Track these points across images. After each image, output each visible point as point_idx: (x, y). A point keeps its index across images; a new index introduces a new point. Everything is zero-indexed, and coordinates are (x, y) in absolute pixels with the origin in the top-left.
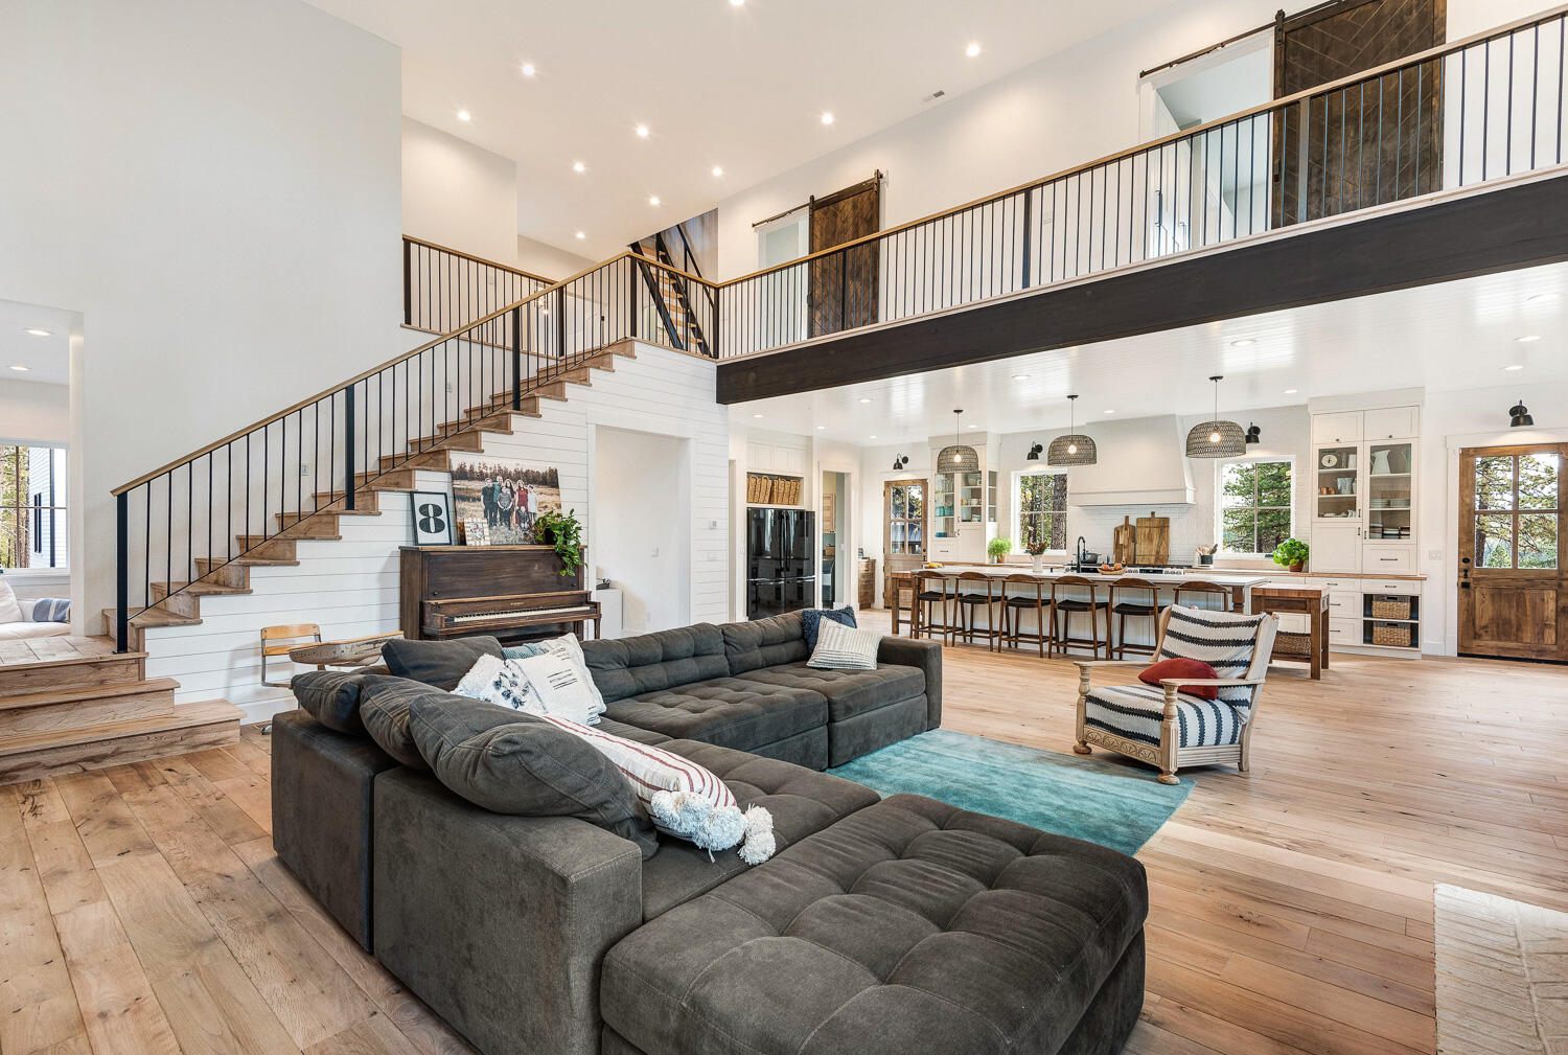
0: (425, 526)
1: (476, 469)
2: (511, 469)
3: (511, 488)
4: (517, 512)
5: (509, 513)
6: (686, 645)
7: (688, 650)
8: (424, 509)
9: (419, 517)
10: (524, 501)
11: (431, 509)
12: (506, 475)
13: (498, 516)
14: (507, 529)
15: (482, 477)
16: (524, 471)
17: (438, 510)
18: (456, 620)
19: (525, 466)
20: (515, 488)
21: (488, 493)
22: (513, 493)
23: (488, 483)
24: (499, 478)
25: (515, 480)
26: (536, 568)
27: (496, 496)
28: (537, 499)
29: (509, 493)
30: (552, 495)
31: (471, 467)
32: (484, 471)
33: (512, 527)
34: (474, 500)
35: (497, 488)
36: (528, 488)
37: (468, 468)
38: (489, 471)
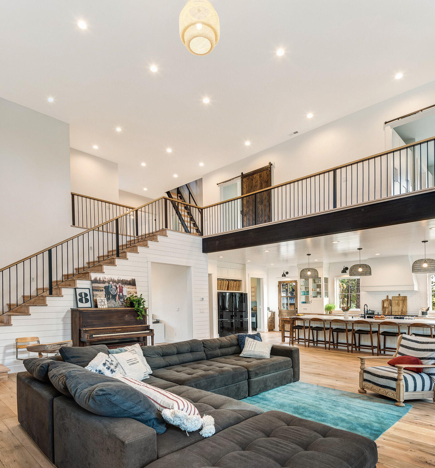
0: (81, 301)
1: (102, 279)
2: (116, 279)
3: (116, 286)
4: (119, 295)
5: (115, 295)
6: (186, 348)
7: (188, 350)
8: (80, 294)
9: (79, 297)
10: (121, 291)
11: (83, 294)
12: (114, 281)
13: (111, 297)
14: (114, 302)
15: (104, 282)
16: (121, 280)
17: (86, 295)
18: (94, 336)
19: (122, 278)
20: (118, 286)
21: (107, 288)
22: (117, 288)
23: (107, 284)
24: (111, 283)
25: (118, 283)
26: (127, 316)
27: (110, 289)
28: (127, 290)
29: (115, 288)
30: (133, 288)
31: (100, 278)
32: (105, 280)
33: (117, 301)
34: (101, 291)
35: (110, 286)
36: (123, 286)
37: (98, 279)
38: (107, 280)
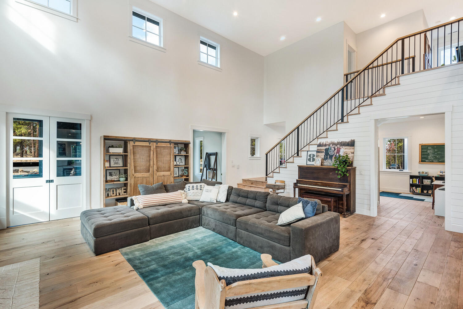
0: (309, 160)
1: (324, 143)
2: (336, 142)
3: (335, 148)
4: (335, 155)
5: (333, 156)
8: (310, 156)
9: (308, 157)
10: (338, 152)
11: (312, 155)
12: (333, 144)
13: (328, 157)
14: (330, 161)
15: (326, 145)
16: (340, 142)
17: (314, 155)
19: (341, 140)
20: (336, 148)
21: (327, 150)
22: (335, 149)
23: (327, 147)
24: (331, 145)
25: (336, 145)
27: (329, 151)
28: (343, 151)
29: (334, 149)
30: (350, 149)
31: (323, 143)
32: (327, 143)
34: (322, 152)
35: (330, 148)
36: (341, 147)
37: (322, 143)
38: (328, 143)
